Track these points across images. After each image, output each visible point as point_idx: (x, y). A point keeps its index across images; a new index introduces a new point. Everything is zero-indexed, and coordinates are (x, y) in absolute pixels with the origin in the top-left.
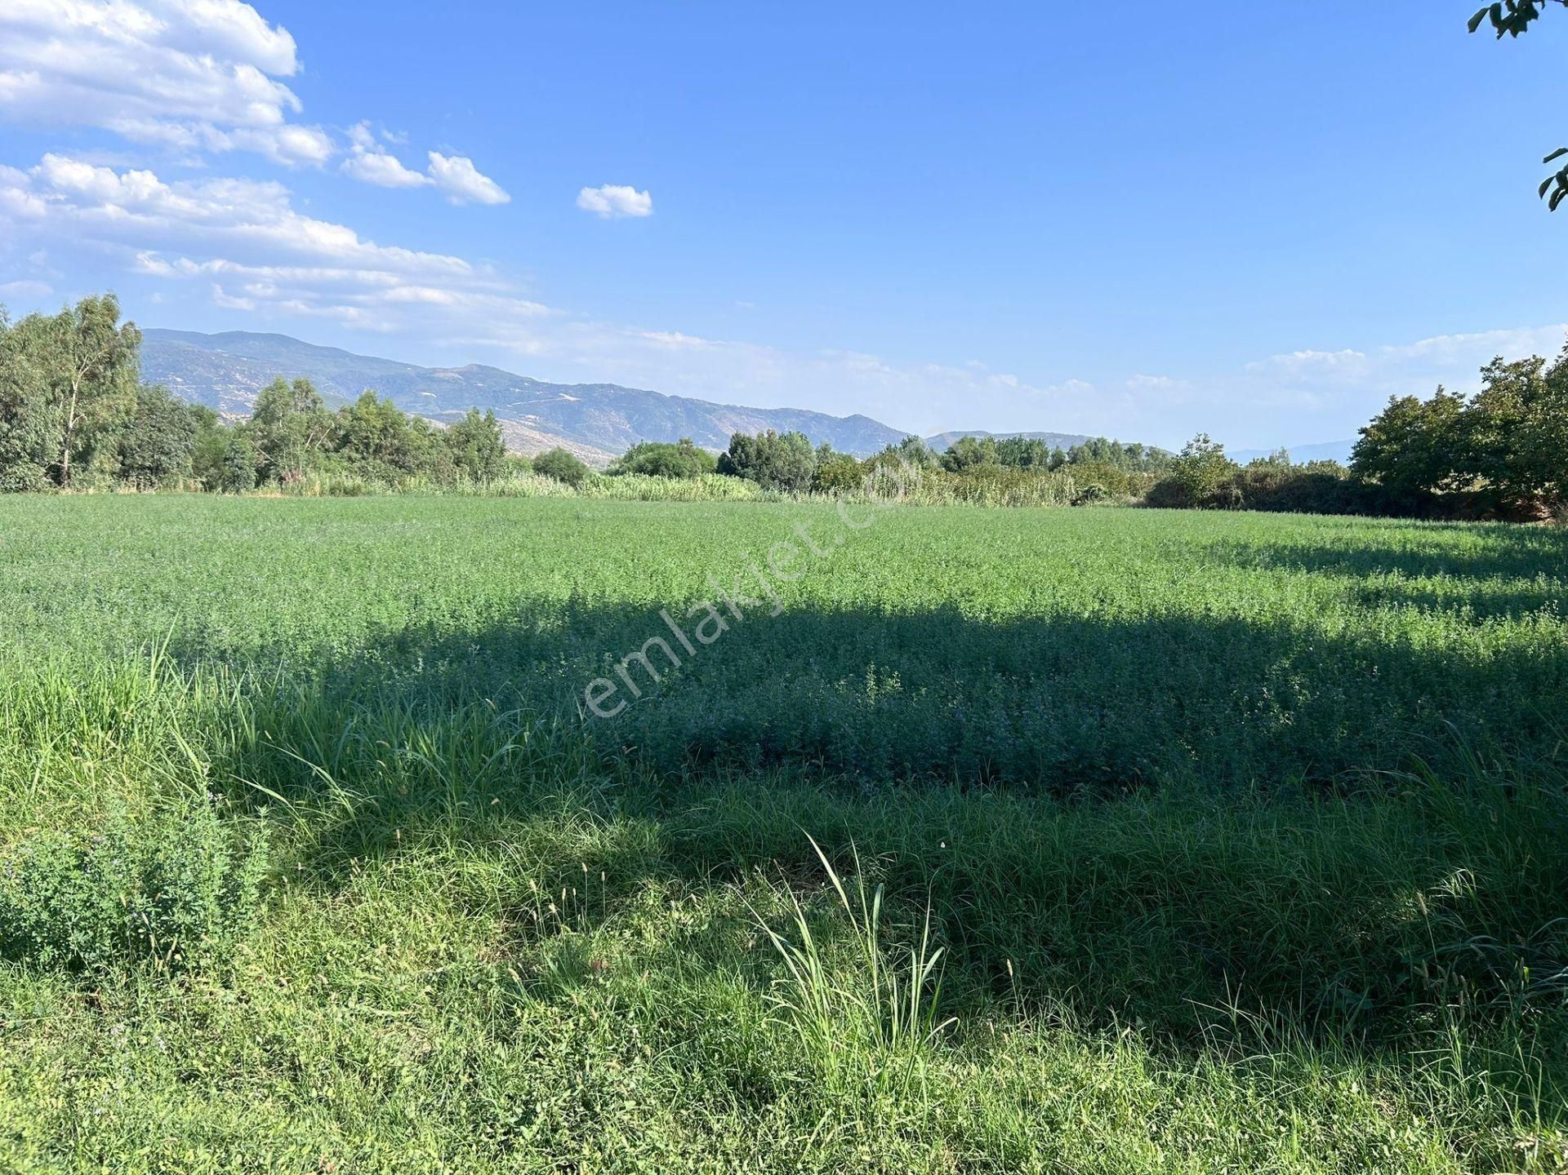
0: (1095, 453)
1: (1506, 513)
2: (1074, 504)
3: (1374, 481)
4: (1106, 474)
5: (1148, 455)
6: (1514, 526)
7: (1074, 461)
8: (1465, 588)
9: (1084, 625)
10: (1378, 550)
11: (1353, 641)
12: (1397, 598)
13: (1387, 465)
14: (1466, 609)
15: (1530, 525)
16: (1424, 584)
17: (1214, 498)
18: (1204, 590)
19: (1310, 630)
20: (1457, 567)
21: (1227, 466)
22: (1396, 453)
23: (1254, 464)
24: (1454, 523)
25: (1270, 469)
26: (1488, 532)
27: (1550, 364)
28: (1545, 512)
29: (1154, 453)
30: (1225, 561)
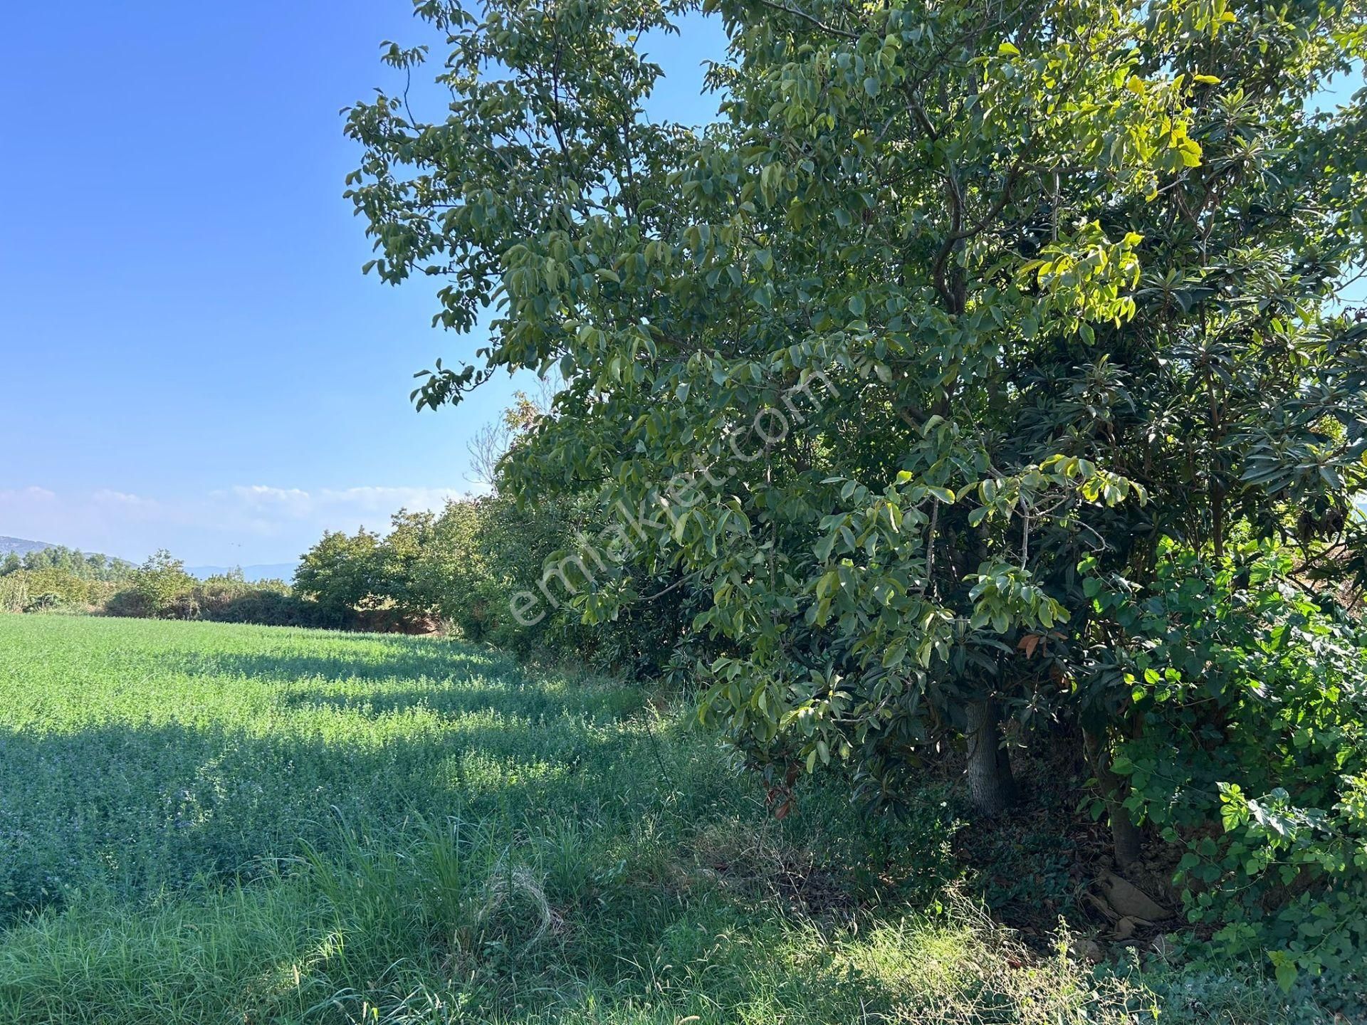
0: (54, 561)
1: (407, 628)
2: (25, 610)
3: (312, 598)
4: (64, 582)
5: (111, 565)
6: (411, 637)
7: (30, 567)
8: (369, 688)
9: (13, 739)
10: (309, 658)
11: (277, 739)
12: (317, 699)
13: (322, 586)
14: (367, 706)
15: (422, 636)
16: (338, 686)
17: (173, 608)
18: (148, 698)
19: (241, 733)
20: (366, 672)
21: (187, 580)
22: (329, 577)
23: (213, 580)
24: (368, 634)
25: (226, 585)
26: (392, 642)
27: (436, 519)
28: (432, 626)
29: (116, 564)
30: (174, 668)
